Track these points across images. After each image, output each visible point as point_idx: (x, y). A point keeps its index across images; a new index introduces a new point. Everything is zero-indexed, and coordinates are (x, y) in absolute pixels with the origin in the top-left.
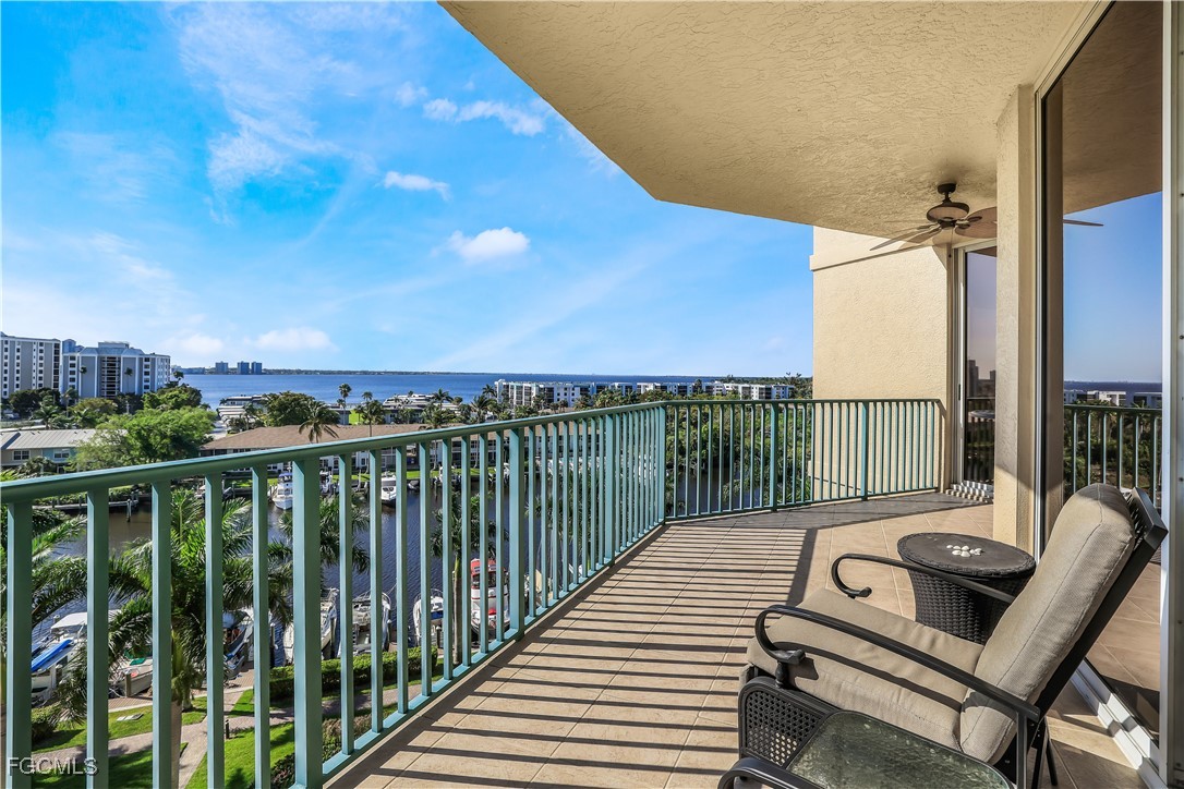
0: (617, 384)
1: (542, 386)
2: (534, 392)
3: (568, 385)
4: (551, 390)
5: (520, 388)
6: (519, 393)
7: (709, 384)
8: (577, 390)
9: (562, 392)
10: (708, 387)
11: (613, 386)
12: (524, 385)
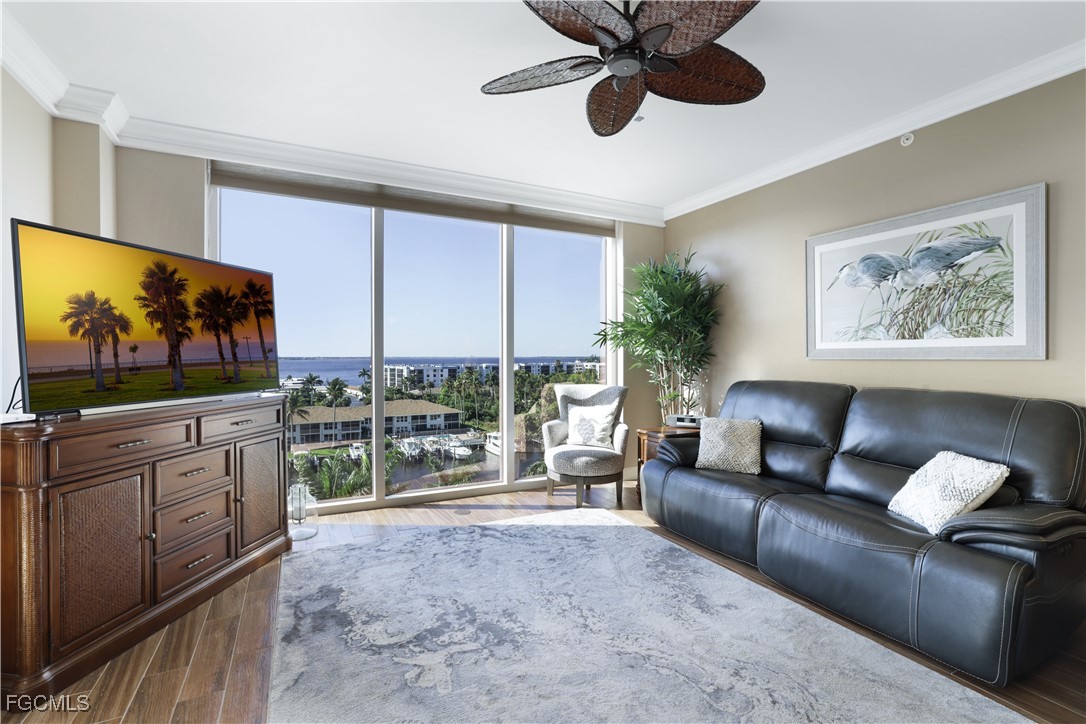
0: (484, 365)
1: (412, 368)
2: (405, 374)
3: (438, 366)
4: (421, 372)
5: (393, 370)
6: (393, 375)
7: (570, 363)
8: (446, 372)
9: (431, 373)
10: (569, 367)
11: (481, 367)
12: (397, 367)
